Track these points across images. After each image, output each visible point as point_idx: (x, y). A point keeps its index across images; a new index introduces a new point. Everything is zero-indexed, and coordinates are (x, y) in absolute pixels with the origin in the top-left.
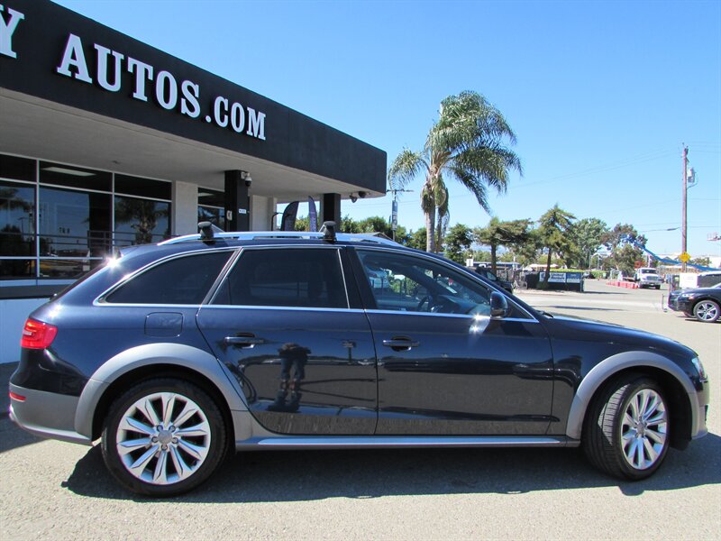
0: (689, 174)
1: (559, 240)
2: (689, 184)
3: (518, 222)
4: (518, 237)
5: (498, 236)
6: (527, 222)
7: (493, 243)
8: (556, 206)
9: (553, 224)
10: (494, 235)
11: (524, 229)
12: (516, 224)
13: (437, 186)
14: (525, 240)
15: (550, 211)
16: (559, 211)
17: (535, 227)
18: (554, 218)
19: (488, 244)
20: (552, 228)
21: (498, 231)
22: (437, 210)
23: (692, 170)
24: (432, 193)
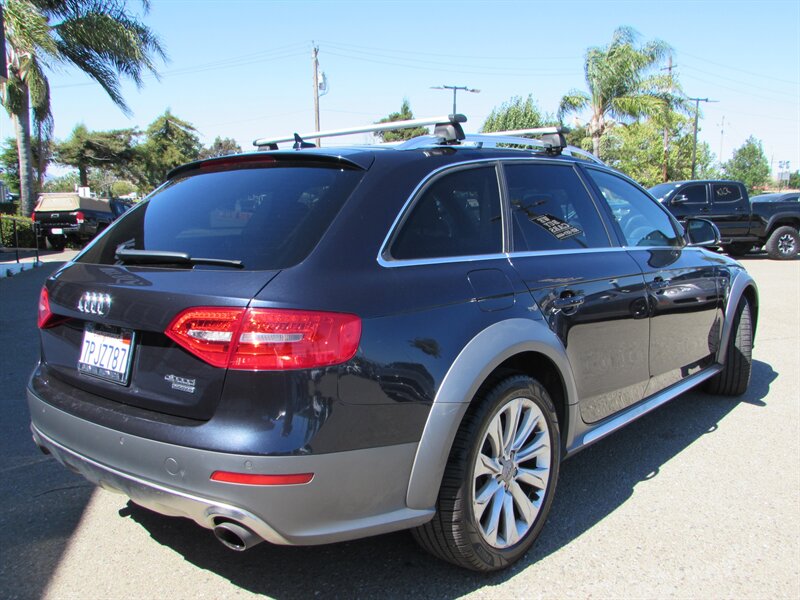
0: (320, 80)
1: (176, 158)
2: (320, 92)
3: (119, 133)
4: (121, 155)
5: (90, 154)
6: (130, 133)
7: (82, 162)
8: (168, 112)
9: (165, 136)
10: (83, 151)
11: (126, 144)
12: (114, 136)
13: (30, 73)
14: (129, 159)
15: (161, 119)
16: (172, 118)
17: (141, 142)
18: (167, 130)
19: (74, 165)
20: (166, 142)
21: (89, 145)
22: (31, 111)
23: (323, 75)
24: (22, 83)
